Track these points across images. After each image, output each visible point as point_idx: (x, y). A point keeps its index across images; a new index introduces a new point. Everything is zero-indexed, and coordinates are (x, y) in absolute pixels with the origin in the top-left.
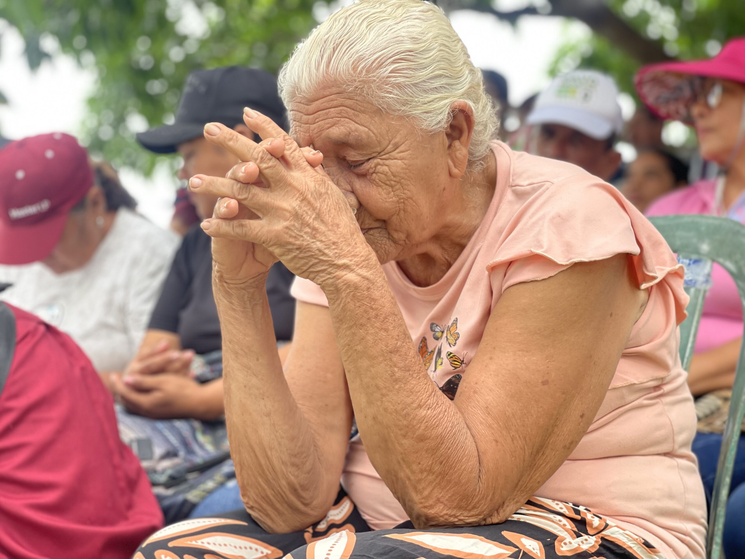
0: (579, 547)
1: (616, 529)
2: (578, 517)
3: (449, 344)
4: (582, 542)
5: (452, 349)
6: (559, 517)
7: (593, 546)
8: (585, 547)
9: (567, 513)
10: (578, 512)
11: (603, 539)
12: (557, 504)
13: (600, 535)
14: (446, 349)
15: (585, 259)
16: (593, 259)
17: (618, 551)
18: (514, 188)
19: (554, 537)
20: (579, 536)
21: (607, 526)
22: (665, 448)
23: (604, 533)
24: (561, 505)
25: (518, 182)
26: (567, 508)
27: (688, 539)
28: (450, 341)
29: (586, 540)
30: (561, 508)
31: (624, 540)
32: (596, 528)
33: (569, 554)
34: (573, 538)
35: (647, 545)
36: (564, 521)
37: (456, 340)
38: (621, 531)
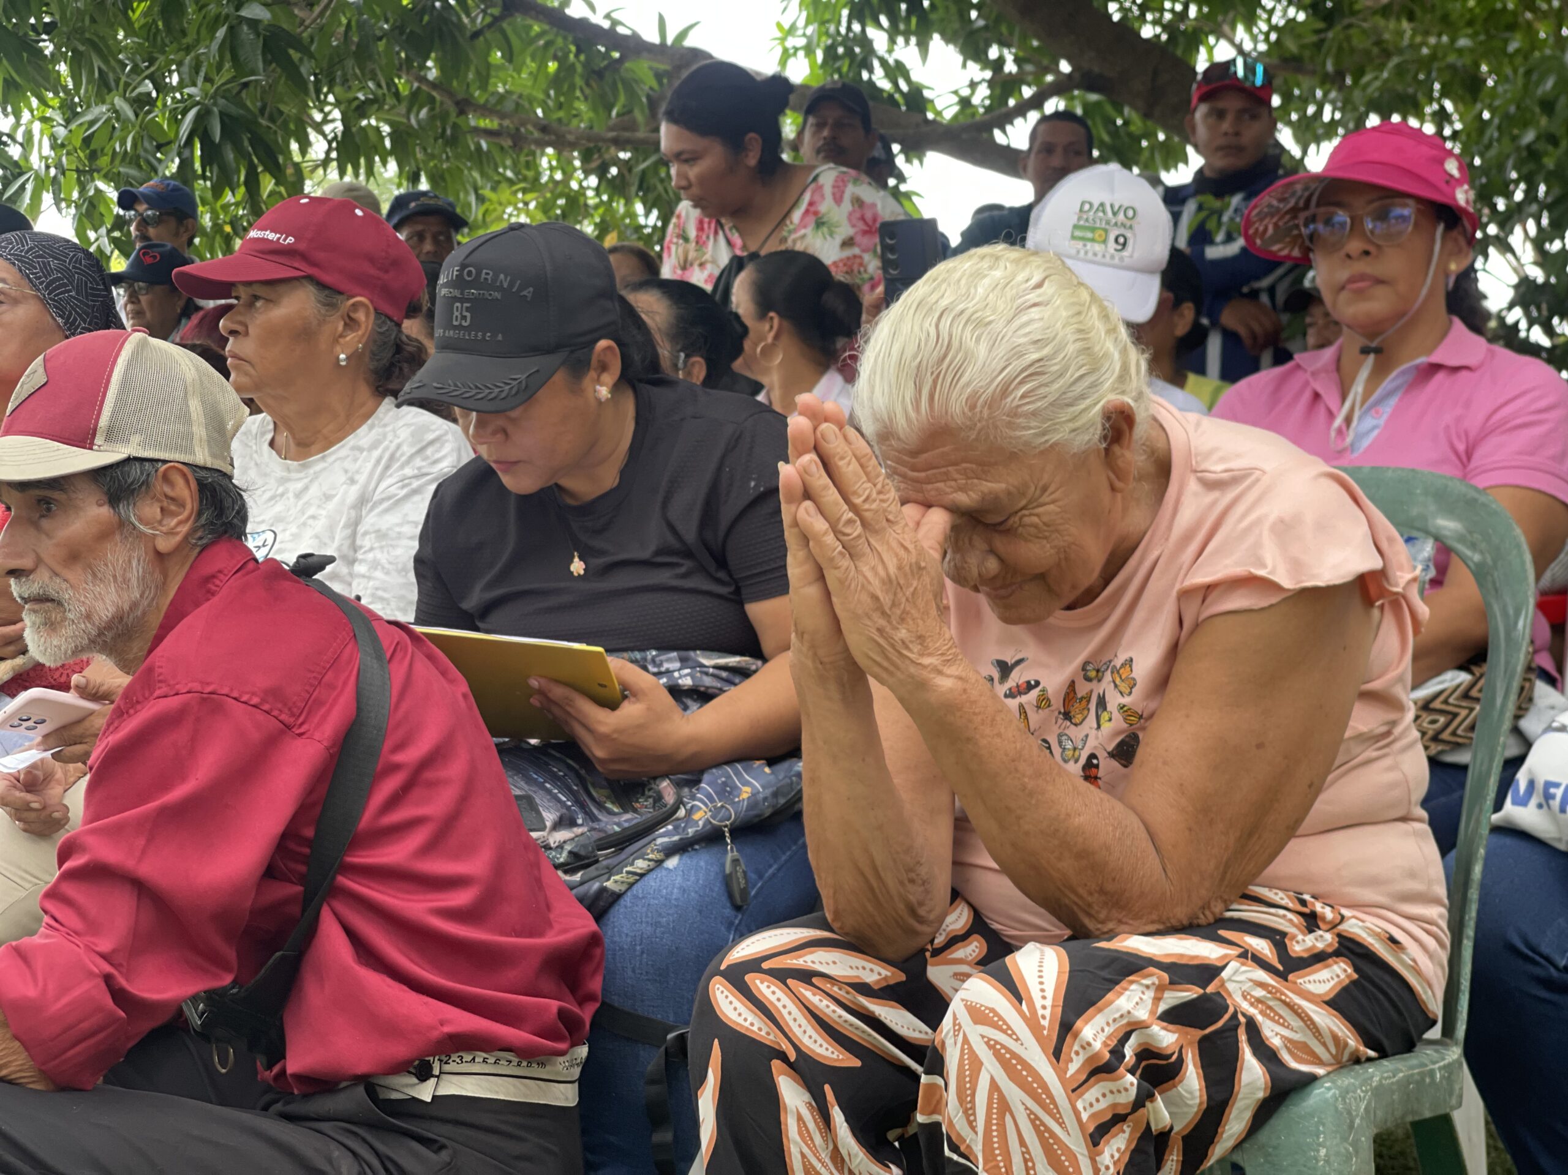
0: (1314, 946)
1: (1353, 921)
2: (1306, 910)
3: (1121, 693)
4: (1316, 939)
5: (1126, 700)
6: (1282, 912)
7: (1330, 945)
8: (1320, 946)
9: (1291, 905)
10: (1303, 903)
11: (1339, 935)
12: (1276, 894)
13: (1335, 931)
14: (1114, 700)
15: (1321, 583)
16: (1331, 583)
17: (1359, 950)
18: (1199, 475)
19: (1284, 934)
20: (1311, 931)
21: (1343, 918)
22: (1400, 813)
23: (1340, 927)
24: (1281, 894)
25: (1205, 465)
26: (1289, 897)
27: (1434, 929)
28: (1123, 689)
29: (1321, 936)
30: (1282, 899)
31: (1364, 935)
32: (1330, 922)
33: (1305, 955)
34: (1305, 935)
35: (1393, 940)
36: (1290, 915)
37: (1131, 688)
38: (1361, 924)
